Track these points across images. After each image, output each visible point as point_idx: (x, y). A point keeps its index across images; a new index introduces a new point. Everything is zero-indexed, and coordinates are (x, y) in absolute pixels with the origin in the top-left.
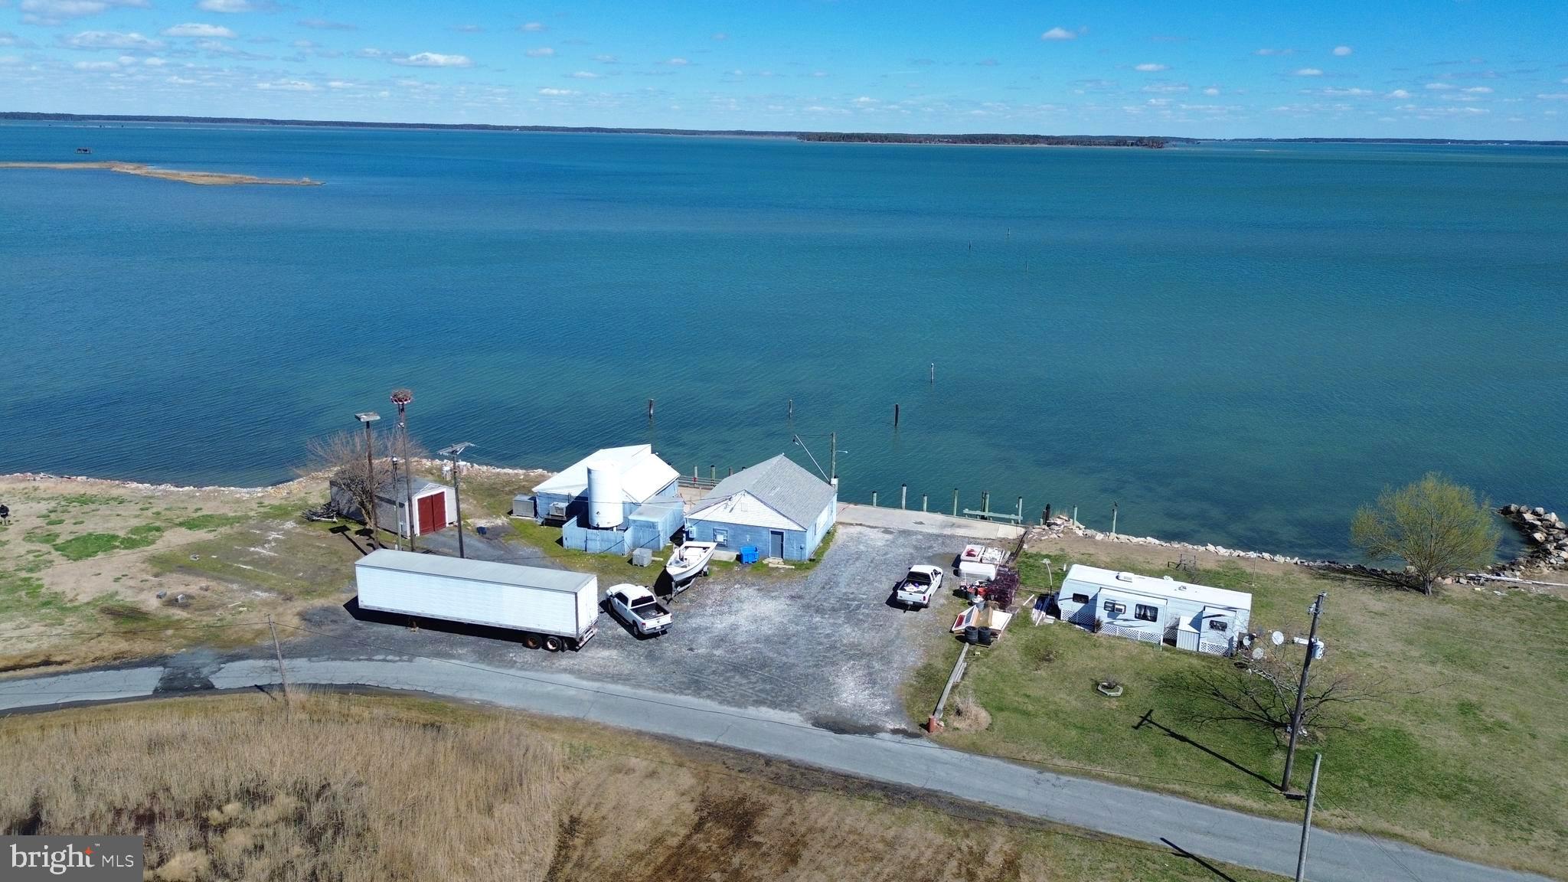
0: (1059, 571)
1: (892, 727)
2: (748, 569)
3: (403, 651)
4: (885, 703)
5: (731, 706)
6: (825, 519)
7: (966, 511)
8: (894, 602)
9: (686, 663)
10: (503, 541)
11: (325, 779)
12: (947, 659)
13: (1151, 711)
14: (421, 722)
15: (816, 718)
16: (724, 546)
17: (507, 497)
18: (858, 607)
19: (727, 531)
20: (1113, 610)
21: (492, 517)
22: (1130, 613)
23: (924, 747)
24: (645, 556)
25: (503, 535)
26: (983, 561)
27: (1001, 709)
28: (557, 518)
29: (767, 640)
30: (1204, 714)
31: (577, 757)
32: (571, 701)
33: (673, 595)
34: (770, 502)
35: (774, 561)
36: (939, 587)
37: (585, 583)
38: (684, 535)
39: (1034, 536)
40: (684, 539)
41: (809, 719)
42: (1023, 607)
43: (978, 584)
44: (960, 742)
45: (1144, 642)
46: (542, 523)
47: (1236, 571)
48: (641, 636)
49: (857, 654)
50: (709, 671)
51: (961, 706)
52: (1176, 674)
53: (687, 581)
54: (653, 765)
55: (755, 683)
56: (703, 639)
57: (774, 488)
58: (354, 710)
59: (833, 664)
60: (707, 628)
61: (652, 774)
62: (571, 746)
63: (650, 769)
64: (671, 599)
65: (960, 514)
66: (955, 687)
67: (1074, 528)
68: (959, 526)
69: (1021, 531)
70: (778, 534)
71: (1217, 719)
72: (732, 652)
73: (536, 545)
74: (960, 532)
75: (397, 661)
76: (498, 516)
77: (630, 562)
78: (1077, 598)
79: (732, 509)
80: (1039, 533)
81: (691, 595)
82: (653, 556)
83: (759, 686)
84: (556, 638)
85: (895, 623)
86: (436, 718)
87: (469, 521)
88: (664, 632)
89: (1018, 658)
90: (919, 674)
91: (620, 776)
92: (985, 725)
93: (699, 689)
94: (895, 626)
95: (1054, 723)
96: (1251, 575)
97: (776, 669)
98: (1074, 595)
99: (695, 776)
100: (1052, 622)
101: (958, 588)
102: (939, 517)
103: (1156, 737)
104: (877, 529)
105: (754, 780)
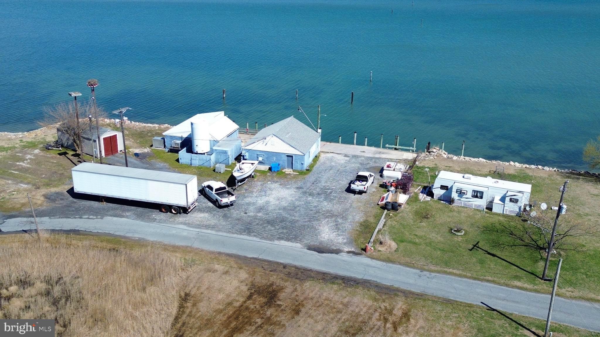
0: (434, 175)
1: (347, 250)
2: (275, 174)
3: (97, 213)
4: (344, 239)
5: (266, 240)
6: (314, 150)
7: (387, 145)
8: (349, 190)
9: (243, 219)
10: (148, 160)
11: (60, 275)
12: (376, 217)
13: (478, 242)
14: (108, 248)
15: (309, 246)
16: (262, 163)
17: (149, 138)
18: (331, 193)
19: (264, 155)
20: (461, 193)
21: (142, 148)
22: (469, 195)
23: (363, 260)
24: (222, 168)
25: (148, 157)
26: (395, 170)
27: (402, 241)
28: (174, 148)
29: (284, 209)
30: (505, 244)
31: (187, 265)
32: (185, 238)
33: (236, 187)
34: (286, 140)
35: (288, 171)
36: (372, 183)
37: (191, 180)
38: (242, 157)
39: (422, 158)
40: (242, 159)
41: (306, 246)
42: (415, 192)
43: (392, 181)
44: (381, 257)
45: (476, 209)
46: (168, 151)
47: (524, 175)
48: (220, 207)
49: (330, 215)
50: (255, 224)
51: (382, 240)
52: (492, 224)
53: (243, 180)
54: (227, 268)
55: (278, 229)
56: (252, 208)
57: (288, 133)
58: (74, 242)
59: (318, 220)
60: (254, 203)
61: (226, 273)
62: (185, 259)
63: (225, 270)
64: (235, 189)
65: (384, 147)
66: (378, 231)
67: (442, 153)
68: (383, 153)
69: (415, 155)
70: (290, 156)
71: (511, 246)
72: (267, 214)
73: (165, 162)
74: (383, 156)
75: (94, 219)
76: (145, 148)
77: (214, 170)
78: (443, 187)
79: (266, 144)
80: (424, 157)
81: (245, 187)
82: (226, 168)
83: (280, 231)
84: (176, 207)
85: (350, 201)
86: (116, 246)
87: (130, 150)
88: (232, 205)
89: (412, 217)
90: (361, 224)
91: (210, 273)
92: (394, 249)
93: (250, 232)
94: (349, 202)
95: (429, 248)
96: (532, 176)
97: (289, 222)
98: (441, 186)
99: (248, 273)
100: (429, 199)
101: (382, 183)
102: (373, 149)
103: (480, 254)
104: (341, 155)
105: (278, 275)
